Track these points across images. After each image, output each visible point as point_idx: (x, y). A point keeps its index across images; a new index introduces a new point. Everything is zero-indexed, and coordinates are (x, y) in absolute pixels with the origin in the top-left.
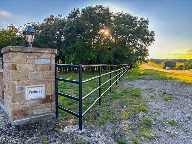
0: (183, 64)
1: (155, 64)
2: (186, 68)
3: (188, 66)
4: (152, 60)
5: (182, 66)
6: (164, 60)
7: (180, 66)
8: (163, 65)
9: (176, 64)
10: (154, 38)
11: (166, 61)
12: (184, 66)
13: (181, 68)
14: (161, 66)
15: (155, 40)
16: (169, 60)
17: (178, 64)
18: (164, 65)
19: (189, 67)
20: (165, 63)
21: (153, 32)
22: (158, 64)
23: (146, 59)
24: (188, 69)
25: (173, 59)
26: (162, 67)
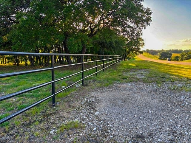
0: (179, 55)
1: (151, 55)
2: (182, 59)
3: (184, 57)
4: (148, 51)
5: (178, 56)
6: (160, 51)
7: (176, 57)
8: (158, 57)
9: (172, 54)
10: (151, 18)
11: (162, 52)
12: (180, 57)
13: (177, 59)
14: (157, 57)
15: (151, 21)
16: (165, 51)
17: (174, 55)
18: (160, 56)
19: (186, 57)
20: (161, 54)
21: (149, 9)
22: (153, 55)
23: (141, 50)
24: (184, 60)
25: (168, 50)
26: (157, 59)
